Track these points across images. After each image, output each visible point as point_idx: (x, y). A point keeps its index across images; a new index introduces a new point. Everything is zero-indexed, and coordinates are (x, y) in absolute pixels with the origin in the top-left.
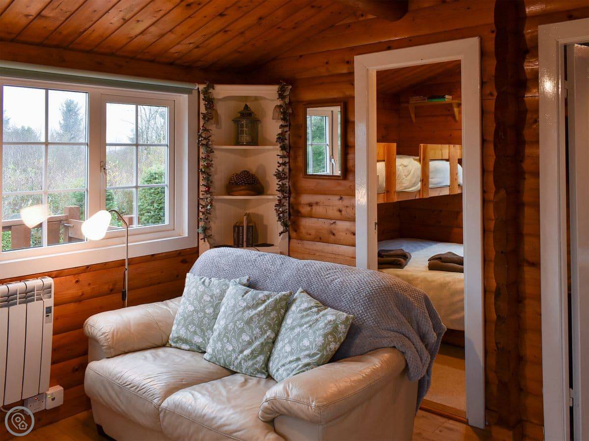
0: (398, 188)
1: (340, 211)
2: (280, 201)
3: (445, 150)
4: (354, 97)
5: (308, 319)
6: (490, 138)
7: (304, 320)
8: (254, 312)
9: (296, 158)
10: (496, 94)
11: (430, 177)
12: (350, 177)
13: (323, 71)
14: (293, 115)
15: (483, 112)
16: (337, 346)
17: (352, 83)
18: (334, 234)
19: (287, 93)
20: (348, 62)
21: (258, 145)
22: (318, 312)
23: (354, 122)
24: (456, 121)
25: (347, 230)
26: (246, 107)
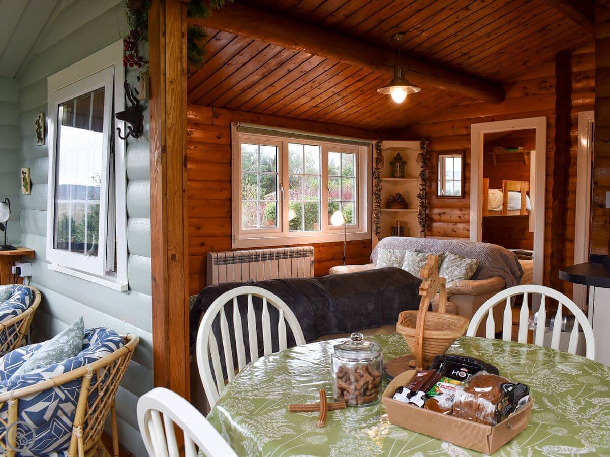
0: (489, 208)
1: (460, 217)
2: (421, 212)
3: (519, 185)
4: (470, 149)
5: (456, 263)
6: (551, 173)
7: (454, 264)
8: (425, 262)
9: (430, 186)
10: (555, 148)
11: (508, 203)
12: (467, 197)
13: (450, 133)
14: (429, 160)
15: (548, 159)
16: (472, 274)
17: (469, 141)
18: (455, 231)
19: (425, 146)
20: (467, 128)
21: (404, 178)
22: (461, 260)
23: (470, 164)
24: (525, 165)
25: (464, 228)
26: (398, 154)
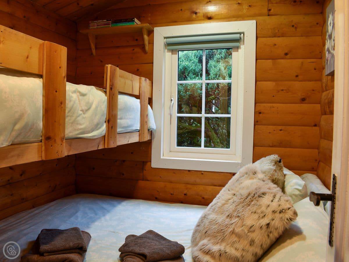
3: (136, 83)
11: (119, 117)
24: (145, 52)
